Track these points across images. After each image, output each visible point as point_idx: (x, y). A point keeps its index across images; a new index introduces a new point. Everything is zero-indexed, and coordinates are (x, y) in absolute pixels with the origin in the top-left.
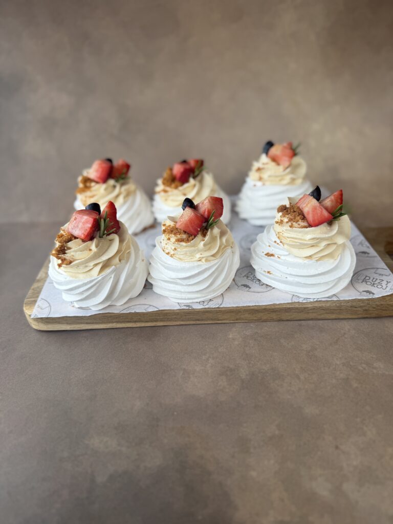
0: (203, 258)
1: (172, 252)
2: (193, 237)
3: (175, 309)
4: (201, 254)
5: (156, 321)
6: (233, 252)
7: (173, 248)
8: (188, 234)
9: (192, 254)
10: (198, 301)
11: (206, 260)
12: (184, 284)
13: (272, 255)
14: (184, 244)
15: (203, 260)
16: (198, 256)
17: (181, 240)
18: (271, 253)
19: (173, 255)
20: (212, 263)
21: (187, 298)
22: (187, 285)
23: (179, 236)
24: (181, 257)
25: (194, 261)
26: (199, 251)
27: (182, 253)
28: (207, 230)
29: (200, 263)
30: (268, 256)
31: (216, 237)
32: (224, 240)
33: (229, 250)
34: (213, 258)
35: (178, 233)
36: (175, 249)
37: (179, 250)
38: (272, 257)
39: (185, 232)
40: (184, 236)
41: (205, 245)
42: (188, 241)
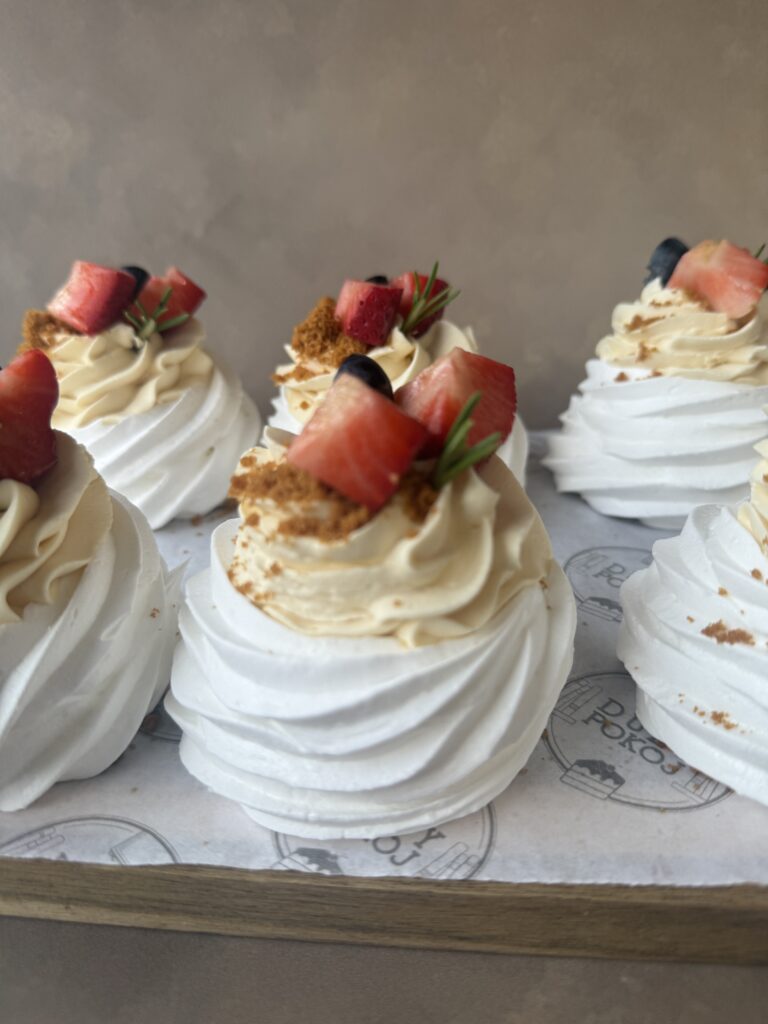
0: (405, 621)
1: (263, 586)
2: (363, 513)
3: (256, 865)
4: (398, 604)
5: (163, 907)
6: (549, 608)
7: (268, 562)
8: (342, 498)
9: (353, 600)
10: (372, 836)
11: (422, 637)
12: (302, 749)
13: (741, 637)
14: (315, 545)
15: (407, 634)
16: (382, 610)
17: (308, 528)
18: (732, 626)
19: (266, 596)
20: (453, 652)
21: (312, 816)
22: (313, 755)
23: (296, 508)
24: (303, 608)
25: (361, 636)
26: (388, 585)
27: (305, 591)
28: (436, 488)
29: (388, 647)
30: (721, 639)
31: (477, 527)
32: (514, 544)
33: (533, 598)
34: (455, 629)
35: (295, 494)
36: (275, 570)
37: (290, 573)
38: (739, 647)
39: (327, 489)
40: (324, 510)
41: (418, 558)
42: (336, 530)
